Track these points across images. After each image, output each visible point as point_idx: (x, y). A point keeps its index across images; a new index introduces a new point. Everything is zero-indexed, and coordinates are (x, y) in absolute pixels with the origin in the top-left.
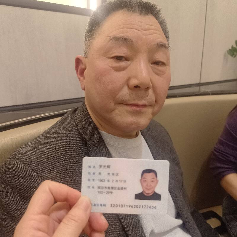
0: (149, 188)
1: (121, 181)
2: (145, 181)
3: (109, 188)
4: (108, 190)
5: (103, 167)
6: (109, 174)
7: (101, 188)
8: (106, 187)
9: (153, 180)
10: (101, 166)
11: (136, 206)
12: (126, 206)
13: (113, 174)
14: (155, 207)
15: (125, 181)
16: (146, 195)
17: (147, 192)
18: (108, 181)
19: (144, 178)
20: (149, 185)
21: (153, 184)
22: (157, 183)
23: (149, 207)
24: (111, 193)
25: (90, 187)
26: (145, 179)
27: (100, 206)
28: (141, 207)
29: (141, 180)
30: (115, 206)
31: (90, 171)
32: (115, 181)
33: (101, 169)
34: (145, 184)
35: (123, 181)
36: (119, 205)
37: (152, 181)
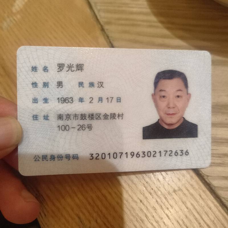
0: (171, 111)
1: (110, 99)
2: (164, 97)
3: (83, 117)
4: (82, 122)
5: (66, 69)
6: (81, 84)
7: (65, 117)
8: (76, 116)
9: (179, 93)
10: (61, 66)
11: (146, 154)
12: (124, 156)
13: (92, 85)
14: (187, 153)
15: (119, 100)
18: (81, 100)
19: (161, 91)
20: (171, 105)
22: (188, 100)
23: (174, 152)
24: (90, 127)
25: (39, 118)
27: (65, 160)
28: (158, 154)
29: (154, 95)
31: (35, 80)
32: (96, 100)
33: (63, 73)
34: (163, 104)
35: (115, 100)
36: (109, 154)
37: (178, 96)
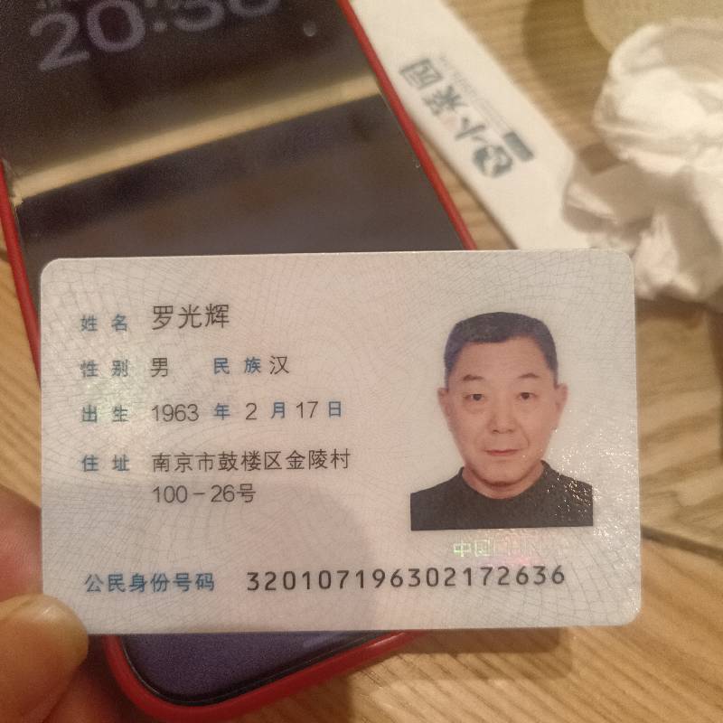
1: (307, 408)
2: (477, 397)
3: (227, 461)
4: (223, 478)
5: (177, 319)
6: (221, 365)
7: (173, 463)
8: (205, 458)
10: (162, 314)
11: (422, 575)
12: (352, 581)
13: (253, 365)
14: (558, 577)
15: (335, 409)
16: (487, 492)
17: (494, 471)
18: (221, 411)
19: (468, 378)
20: (503, 424)
21: (529, 418)
22: (559, 407)
23: (513, 574)
24: (247, 492)
25: (101, 464)
26: (474, 387)
27: (173, 590)
28: (461, 579)
29: (444, 394)
30: (278, 583)
31: (90, 356)
32: (265, 410)
33: (170, 332)
35: (322, 410)
36: (307, 575)
37: (525, 396)
